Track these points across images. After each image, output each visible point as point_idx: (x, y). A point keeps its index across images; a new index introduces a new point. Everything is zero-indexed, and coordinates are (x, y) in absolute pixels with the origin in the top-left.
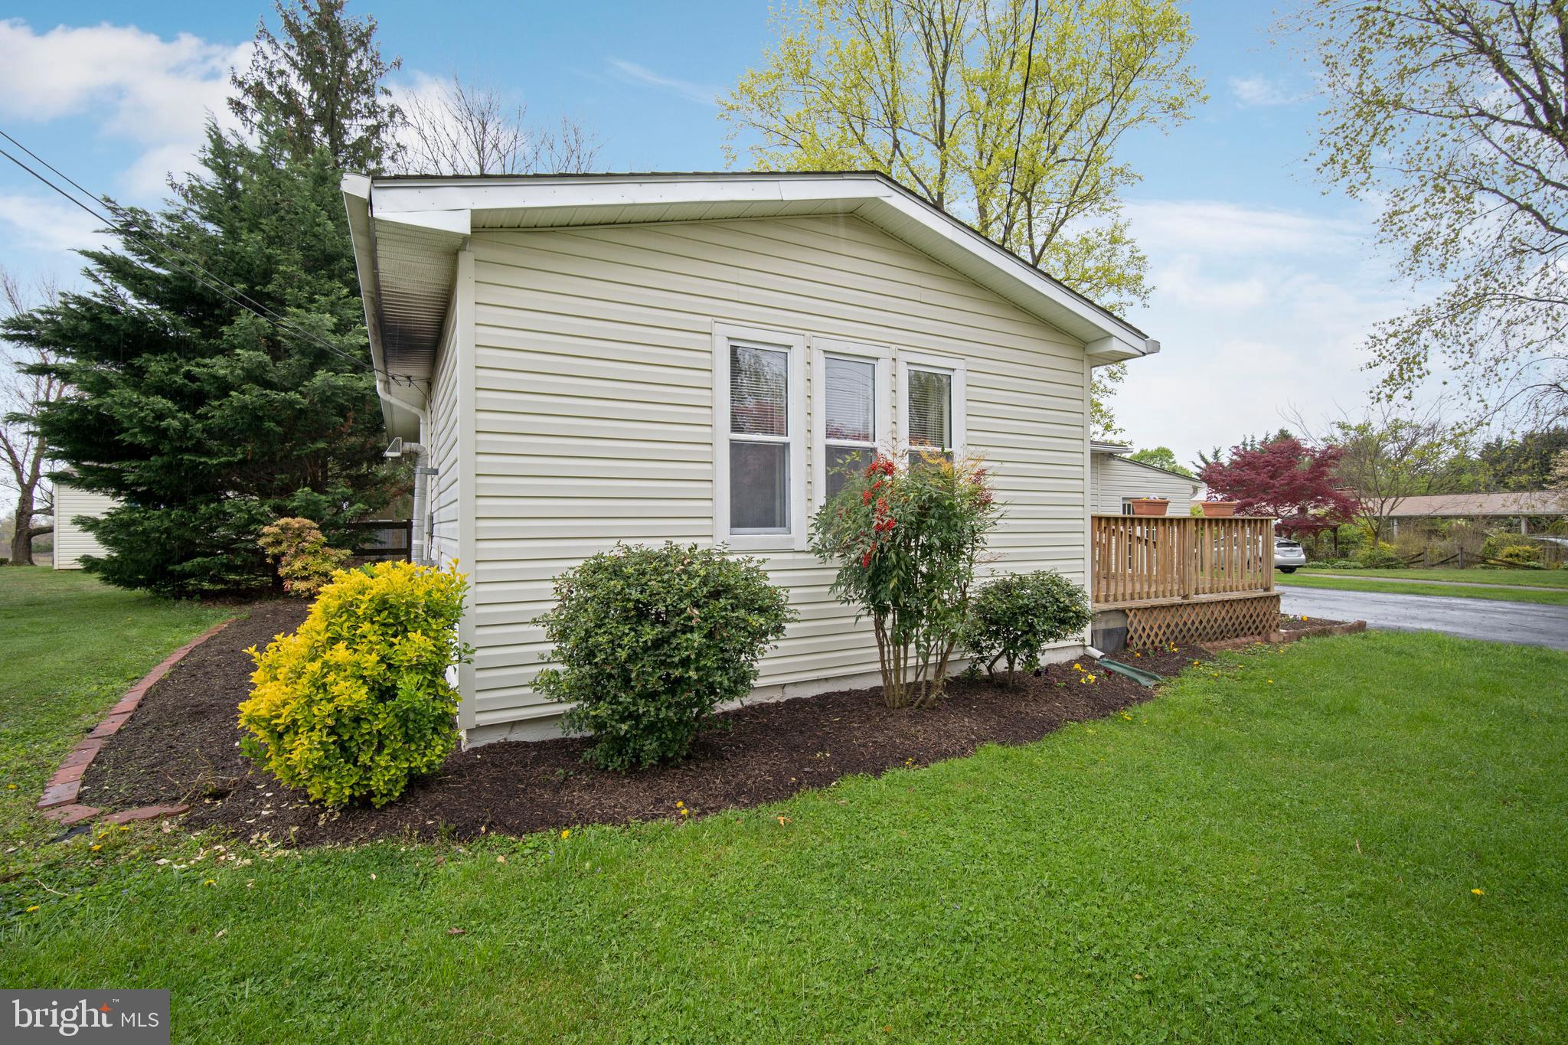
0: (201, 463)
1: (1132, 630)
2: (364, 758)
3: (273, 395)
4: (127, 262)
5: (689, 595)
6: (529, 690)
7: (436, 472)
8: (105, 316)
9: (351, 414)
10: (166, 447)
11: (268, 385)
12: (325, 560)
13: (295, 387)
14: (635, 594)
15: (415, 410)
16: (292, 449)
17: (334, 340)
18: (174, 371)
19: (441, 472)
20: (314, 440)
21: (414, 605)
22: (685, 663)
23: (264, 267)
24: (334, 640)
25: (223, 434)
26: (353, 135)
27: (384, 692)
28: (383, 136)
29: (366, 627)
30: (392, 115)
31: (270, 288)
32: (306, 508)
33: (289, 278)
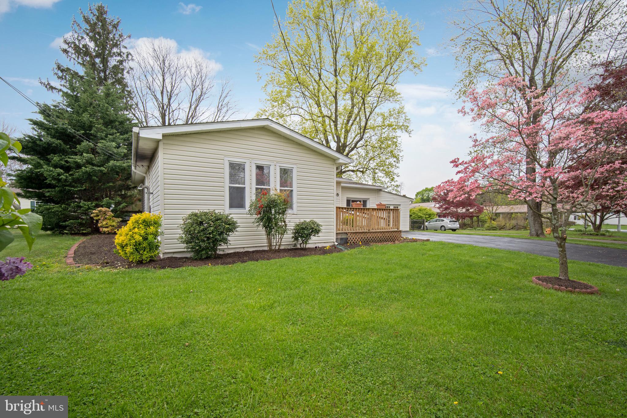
0: (72, 190)
1: (349, 238)
2: (141, 252)
3: (96, 168)
4: (43, 123)
5: (211, 220)
6: (176, 240)
7: (152, 193)
8: (38, 142)
9: (120, 174)
10: (60, 184)
11: (93, 165)
12: (113, 221)
13: (102, 165)
14: (199, 220)
15: (144, 175)
16: (102, 185)
17: (115, 151)
18: (61, 160)
19: (154, 194)
20: (108, 183)
21: (151, 221)
22: (210, 234)
23: (89, 124)
24: (134, 228)
25: (78, 181)
26: (112, 63)
27: (145, 239)
28: (124, 64)
29: (141, 225)
30: (127, 56)
31: (92, 132)
32: (107, 205)
33: (99, 130)
